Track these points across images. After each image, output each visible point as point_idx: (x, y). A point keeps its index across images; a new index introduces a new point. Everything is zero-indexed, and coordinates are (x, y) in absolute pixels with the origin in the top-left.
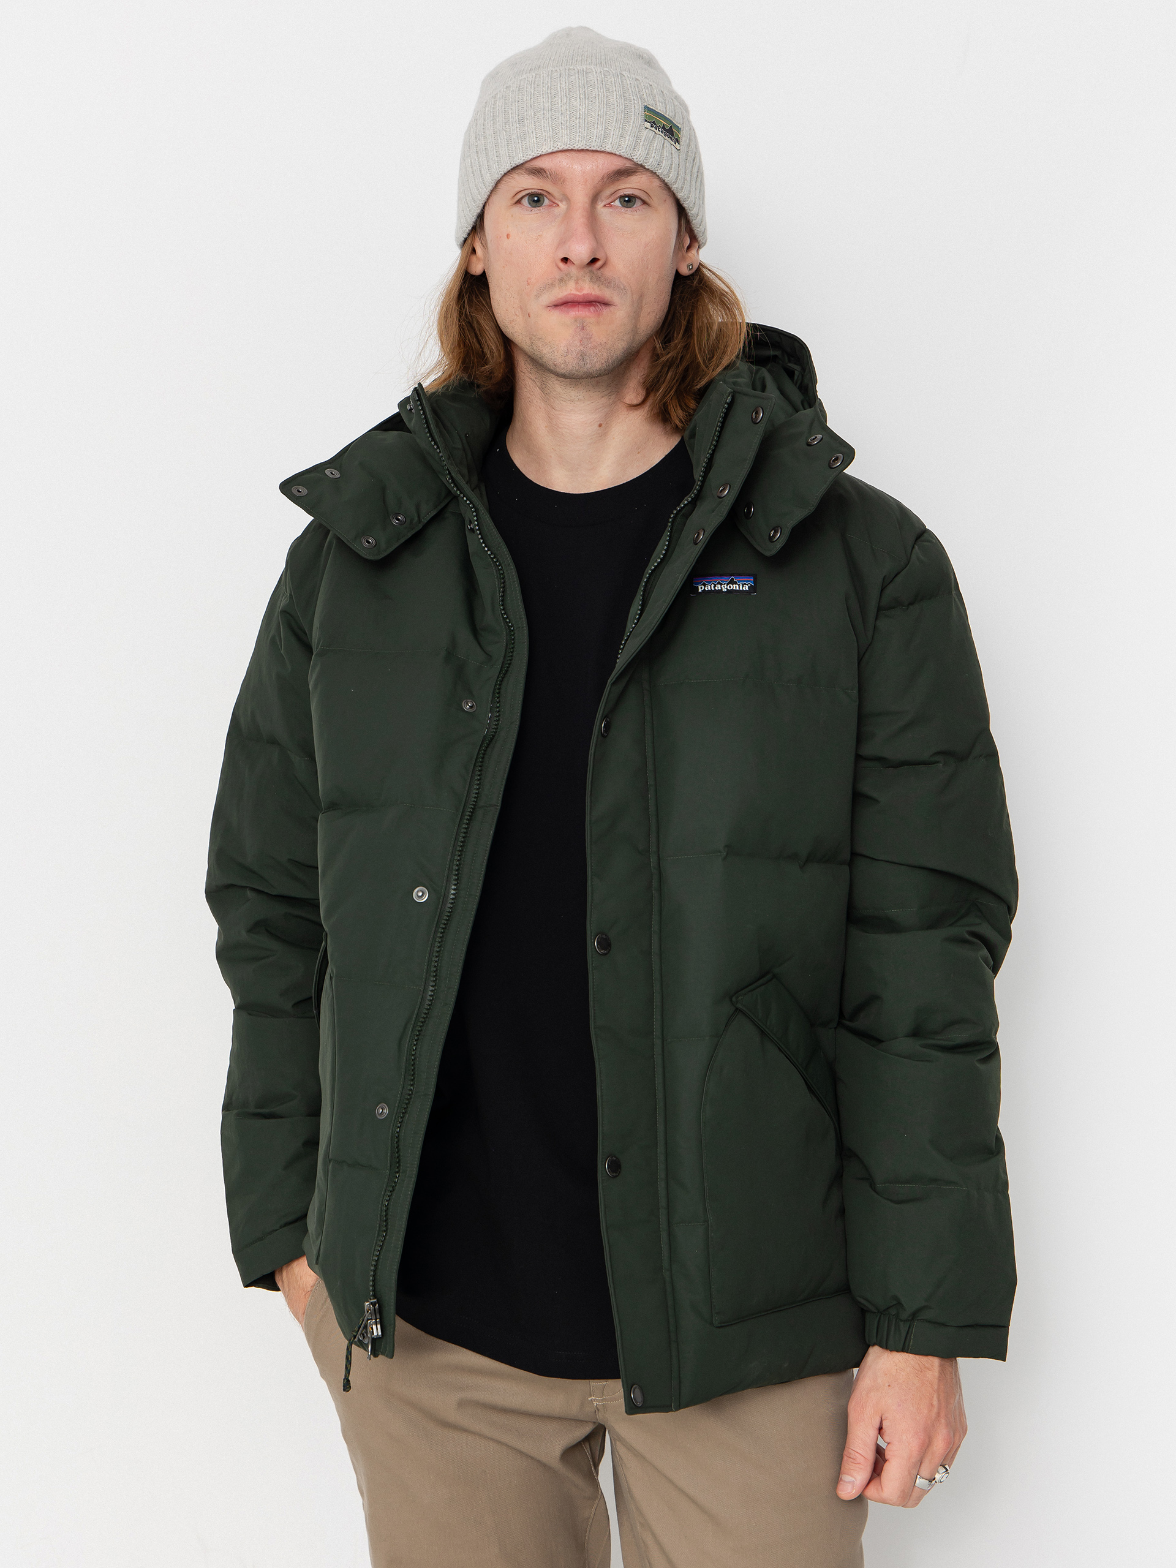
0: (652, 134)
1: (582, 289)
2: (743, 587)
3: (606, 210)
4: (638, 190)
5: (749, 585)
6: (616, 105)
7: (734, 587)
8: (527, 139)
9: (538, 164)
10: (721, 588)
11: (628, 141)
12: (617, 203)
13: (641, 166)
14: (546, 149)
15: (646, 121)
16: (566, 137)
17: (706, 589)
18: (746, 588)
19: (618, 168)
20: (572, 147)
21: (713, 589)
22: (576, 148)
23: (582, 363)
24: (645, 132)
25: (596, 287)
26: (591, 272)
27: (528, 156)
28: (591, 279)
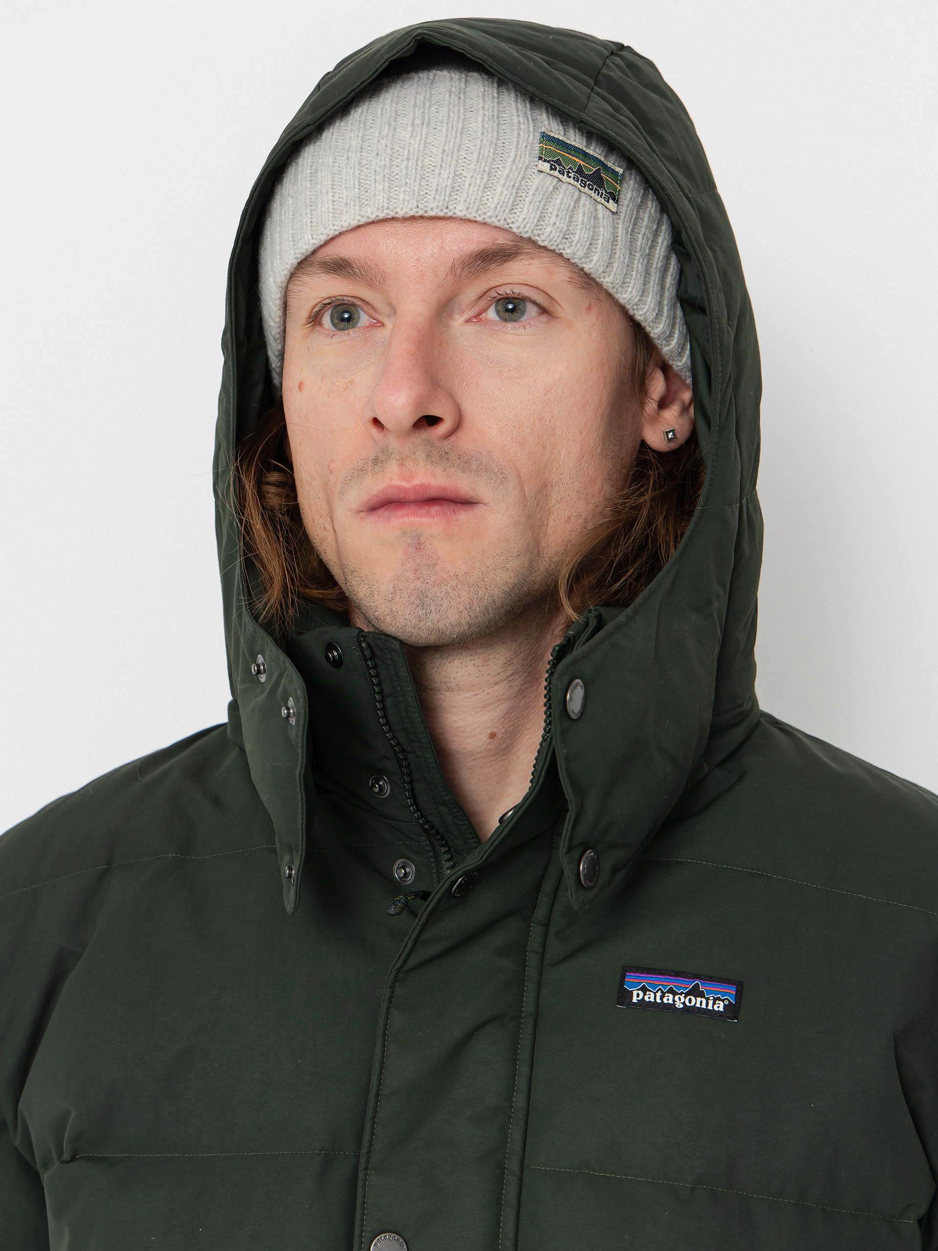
0: (550, 183)
1: (412, 476)
2: (714, 1004)
3: (471, 328)
4: (529, 288)
5: (726, 1002)
6: (480, 132)
7: (698, 1002)
8: (320, 206)
9: (338, 251)
10: (674, 1001)
11: (500, 194)
12: (491, 314)
13: (530, 240)
14: (348, 221)
15: (540, 158)
16: (381, 195)
17: (646, 999)
18: (720, 1007)
19: (482, 247)
20: (392, 214)
21: (658, 1001)
22: (401, 214)
23: (421, 612)
24: (537, 179)
25: (438, 470)
26: (428, 442)
27: (320, 237)
28: (428, 456)
